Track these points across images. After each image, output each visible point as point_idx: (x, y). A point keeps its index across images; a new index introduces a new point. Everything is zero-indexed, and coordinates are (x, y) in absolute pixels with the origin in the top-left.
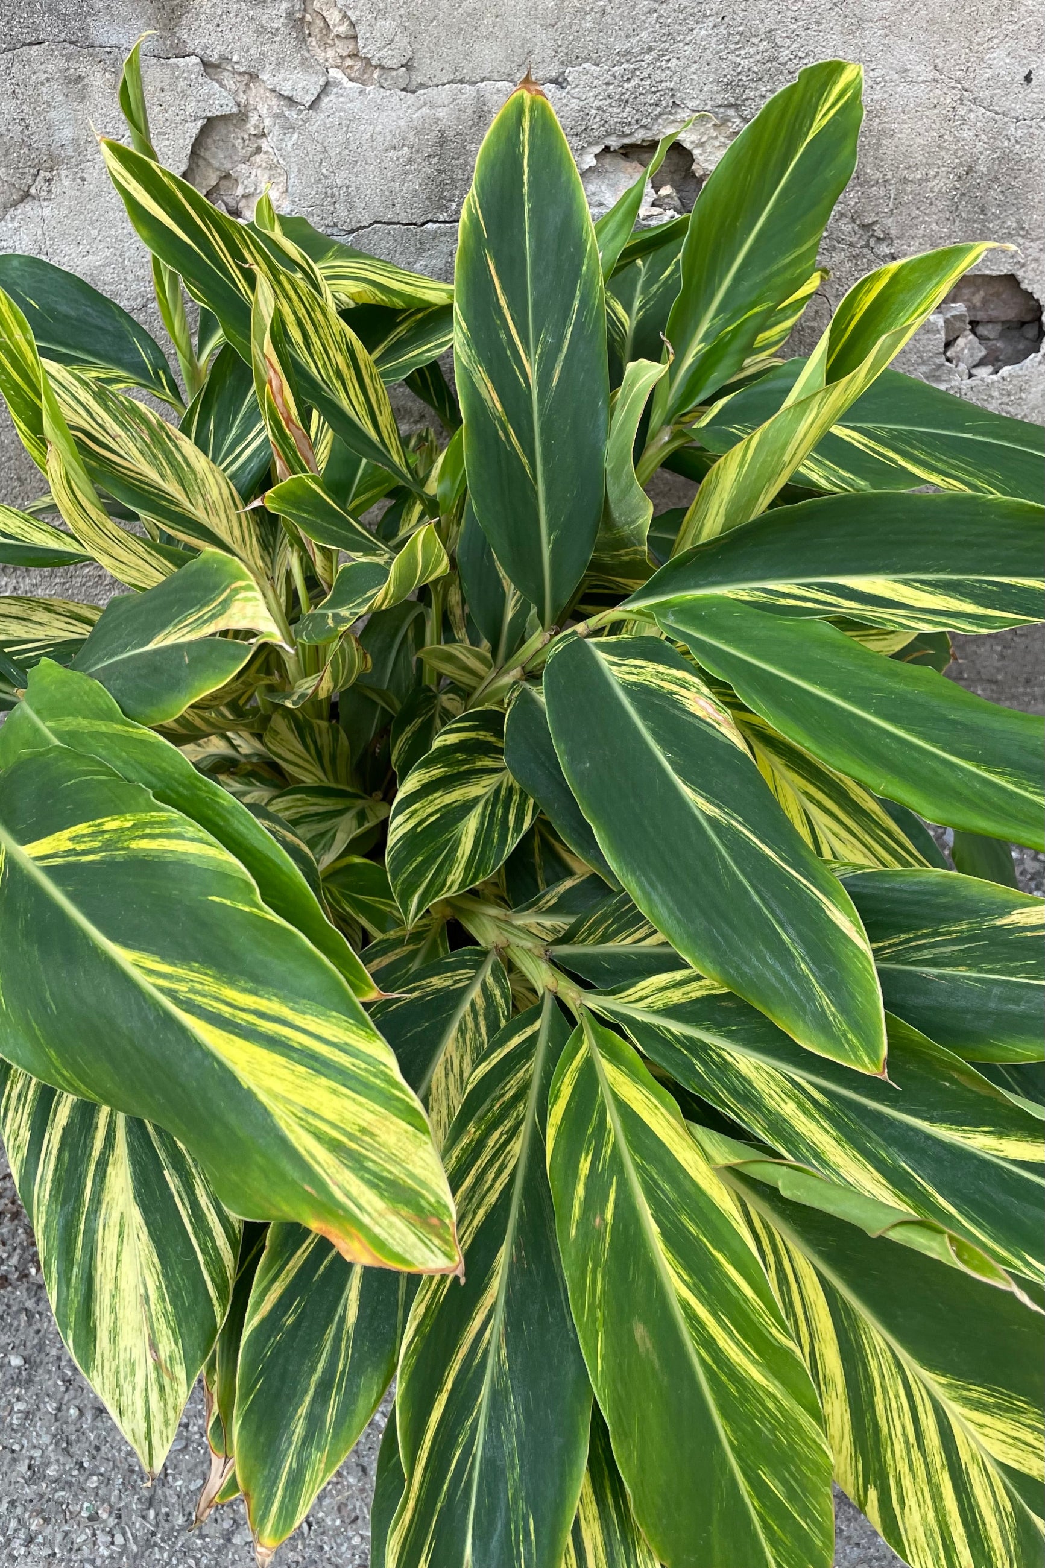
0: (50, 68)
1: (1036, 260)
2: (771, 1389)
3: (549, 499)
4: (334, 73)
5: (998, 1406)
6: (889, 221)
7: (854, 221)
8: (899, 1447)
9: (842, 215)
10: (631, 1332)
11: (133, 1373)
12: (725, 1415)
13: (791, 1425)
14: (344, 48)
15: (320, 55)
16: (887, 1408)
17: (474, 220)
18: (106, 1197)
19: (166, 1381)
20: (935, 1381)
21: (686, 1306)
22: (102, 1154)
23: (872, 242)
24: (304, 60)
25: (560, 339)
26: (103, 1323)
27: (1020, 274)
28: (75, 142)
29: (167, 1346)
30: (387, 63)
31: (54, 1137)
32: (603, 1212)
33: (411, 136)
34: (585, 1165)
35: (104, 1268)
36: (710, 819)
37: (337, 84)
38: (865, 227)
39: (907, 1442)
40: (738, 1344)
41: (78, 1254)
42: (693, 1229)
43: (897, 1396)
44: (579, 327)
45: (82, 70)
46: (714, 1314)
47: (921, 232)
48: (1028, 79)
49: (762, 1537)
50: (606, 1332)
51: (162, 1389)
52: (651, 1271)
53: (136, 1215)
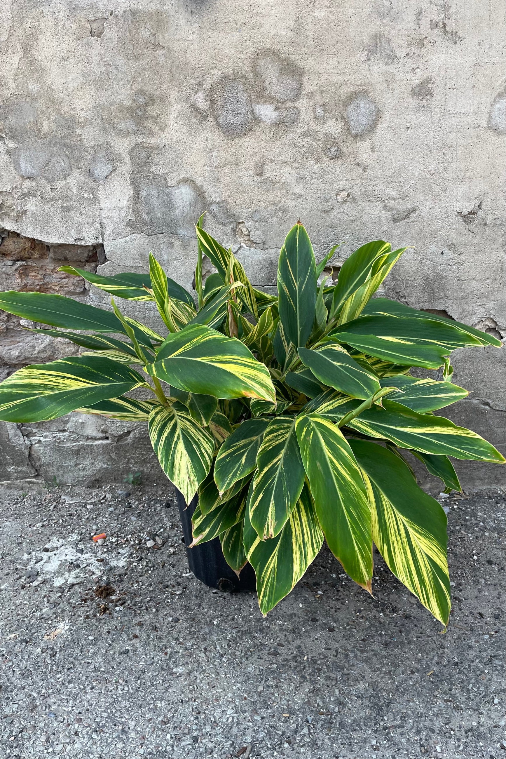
0: (164, 240)
1: (452, 306)
2: (353, 483)
3: (300, 319)
4: (242, 244)
5: (424, 535)
6: (404, 292)
7: (393, 291)
8: (393, 532)
9: (390, 289)
10: (316, 464)
11: (184, 482)
12: (340, 490)
13: (358, 496)
14: (246, 238)
15: (239, 240)
16: (388, 517)
17: (284, 251)
18: (177, 449)
19: (192, 485)
20: (404, 519)
21: (330, 459)
22: (176, 441)
23: (399, 297)
24: (235, 240)
25: (305, 279)
26: (176, 472)
27: (447, 310)
28: (167, 260)
29: (193, 477)
30: (258, 242)
31: (164, 437)
32: (309, 437)
33: (263, 262)
34: (305, 429)
35: (177, 462)
36: (340, 366)
37: (243, 247)
38: (397, 293)
39: (395, 530)
40: (344, 469)
41: (170, 458)
42: (332, 441)
43: (391, 515)
44: (310, 276)
45: (173, 241)
46: (337, 461)
47: (414, 296)
48: (442, 253)
49: (351, 531)
50: (309, 461)
51: (191, 486)
52: (322, 450)
53: (185, 452)
